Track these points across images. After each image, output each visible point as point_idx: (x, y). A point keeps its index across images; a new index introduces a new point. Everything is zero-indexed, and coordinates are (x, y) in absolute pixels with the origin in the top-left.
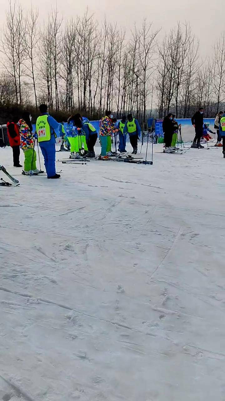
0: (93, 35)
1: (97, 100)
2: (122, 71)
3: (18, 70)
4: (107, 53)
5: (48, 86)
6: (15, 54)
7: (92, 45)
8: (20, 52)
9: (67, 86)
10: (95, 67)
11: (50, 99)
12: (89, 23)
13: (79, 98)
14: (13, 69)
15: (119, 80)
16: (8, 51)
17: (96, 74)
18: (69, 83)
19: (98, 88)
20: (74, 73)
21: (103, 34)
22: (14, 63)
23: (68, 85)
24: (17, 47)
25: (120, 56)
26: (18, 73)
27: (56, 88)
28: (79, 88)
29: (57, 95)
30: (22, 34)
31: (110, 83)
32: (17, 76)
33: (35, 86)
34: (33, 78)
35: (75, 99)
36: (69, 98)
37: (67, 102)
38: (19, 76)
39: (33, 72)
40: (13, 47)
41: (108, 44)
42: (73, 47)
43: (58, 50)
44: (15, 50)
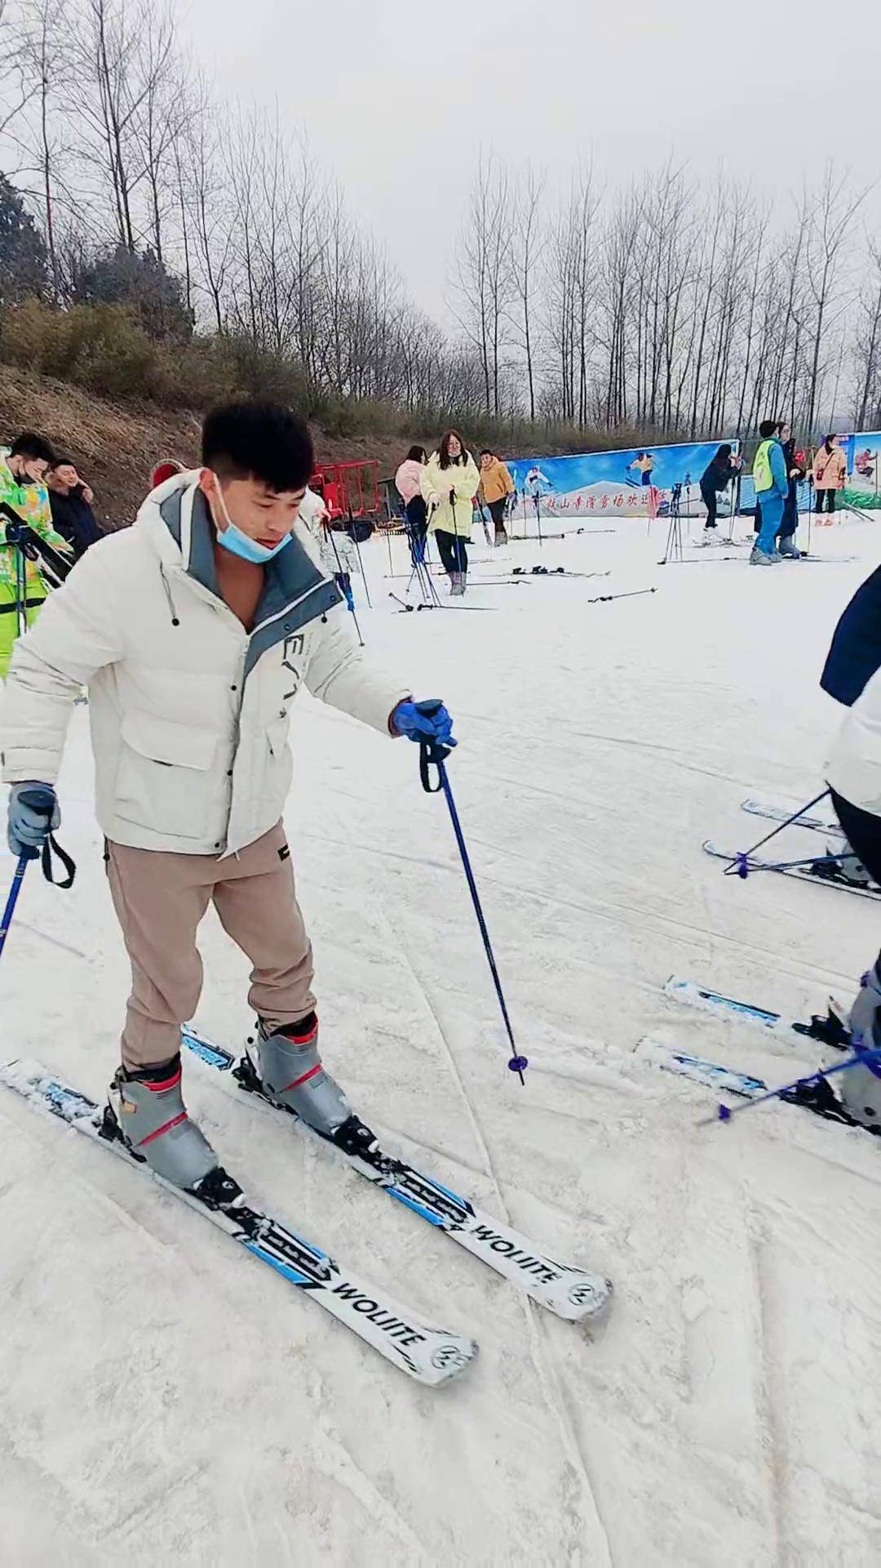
0: (685, 218)
1: (686, 398)
2: (759, 311)
3: (492, 331)
4: (720, 265)
5: (565, 368)
6: (487, 290)
7: (680, 246)
8: (498, 284)
9: (612, 363)
10: (686, 307)
11: (567, 401)
12: (673, 187)
13: (639, 391)
14: (480, 329)
15: (750, 338)
16: (472, 284)
17: (689, 325)
18: (618, 358)
19: (691, 363)
20: (630, 330)
21: (713, 213)
22: (483, 314)
23: (614, 361)
24: (491, 271)
25: (754, 273)
26: (493, 338)
27: (583, 371)
28: (640, 366)
29: (583, 387)
30: (505, 238)
31: (723, 350)
32: (490, 346)
33: (532, 368)
34: (528, 348)
35: (630, 397)
36: (616, 395)
37: (609, 404)
38: (495, 346)
39: (527, 334)
40: (483, 273)
41: (724, 241)
42: (631, 259)
43: (592, 269)
44: (487, 280)
